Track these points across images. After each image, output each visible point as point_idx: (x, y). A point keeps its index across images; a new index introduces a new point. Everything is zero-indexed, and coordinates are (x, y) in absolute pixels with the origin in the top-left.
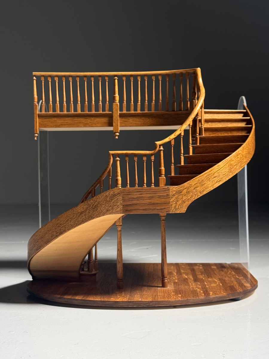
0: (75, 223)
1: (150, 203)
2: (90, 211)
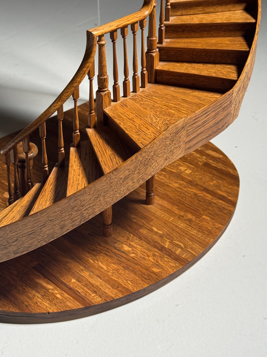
0: (113, 196)
1: (215, 123)
2: (140, 170)
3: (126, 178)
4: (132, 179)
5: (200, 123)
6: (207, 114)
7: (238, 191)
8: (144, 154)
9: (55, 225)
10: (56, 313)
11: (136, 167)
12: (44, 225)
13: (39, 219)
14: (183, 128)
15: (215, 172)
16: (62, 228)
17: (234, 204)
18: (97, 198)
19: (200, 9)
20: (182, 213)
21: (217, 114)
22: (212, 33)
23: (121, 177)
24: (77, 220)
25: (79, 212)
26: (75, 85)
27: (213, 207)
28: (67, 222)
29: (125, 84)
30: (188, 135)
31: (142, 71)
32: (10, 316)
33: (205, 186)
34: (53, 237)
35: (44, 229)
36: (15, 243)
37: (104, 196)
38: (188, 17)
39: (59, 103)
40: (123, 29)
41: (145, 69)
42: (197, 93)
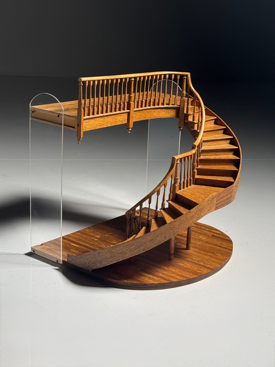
1: (226, 199)
3: (193, 216)
4: (195, 217)
5: (221, 196)
6: (224, 193)
7: (233, 246)
8: (200, 206)
9: (162, 236)
10: (157, 284)
11: (197, 211)
12: (158, 236)
13: (156, 233)
14: (215, 197)
15: (219, 239)
16: (165, 238)
17: (232, 250)
18: (181, 224)
19: (213, 153)
20: (206, 253)
21: (227, 194)
22: (220, 163)
23: (191, 215)
24: (172, 234)
25: (173, 231)
26: (166, 180)
27: (221, 251)
28: (167, 235)
29: (184, 183)
30: (217, 201)
31: (190, 178)
32: (135, 285)
33: (215, 244)
34: (160, 242)
35: (158, 238)
36: (144, 245)
37: (183, 224)
38: (208, 156)
39: (159, 187)
40: (185, 158)
41: (191, 177)
42: (216, 188)
